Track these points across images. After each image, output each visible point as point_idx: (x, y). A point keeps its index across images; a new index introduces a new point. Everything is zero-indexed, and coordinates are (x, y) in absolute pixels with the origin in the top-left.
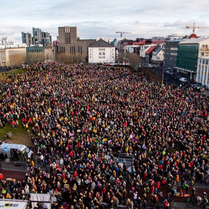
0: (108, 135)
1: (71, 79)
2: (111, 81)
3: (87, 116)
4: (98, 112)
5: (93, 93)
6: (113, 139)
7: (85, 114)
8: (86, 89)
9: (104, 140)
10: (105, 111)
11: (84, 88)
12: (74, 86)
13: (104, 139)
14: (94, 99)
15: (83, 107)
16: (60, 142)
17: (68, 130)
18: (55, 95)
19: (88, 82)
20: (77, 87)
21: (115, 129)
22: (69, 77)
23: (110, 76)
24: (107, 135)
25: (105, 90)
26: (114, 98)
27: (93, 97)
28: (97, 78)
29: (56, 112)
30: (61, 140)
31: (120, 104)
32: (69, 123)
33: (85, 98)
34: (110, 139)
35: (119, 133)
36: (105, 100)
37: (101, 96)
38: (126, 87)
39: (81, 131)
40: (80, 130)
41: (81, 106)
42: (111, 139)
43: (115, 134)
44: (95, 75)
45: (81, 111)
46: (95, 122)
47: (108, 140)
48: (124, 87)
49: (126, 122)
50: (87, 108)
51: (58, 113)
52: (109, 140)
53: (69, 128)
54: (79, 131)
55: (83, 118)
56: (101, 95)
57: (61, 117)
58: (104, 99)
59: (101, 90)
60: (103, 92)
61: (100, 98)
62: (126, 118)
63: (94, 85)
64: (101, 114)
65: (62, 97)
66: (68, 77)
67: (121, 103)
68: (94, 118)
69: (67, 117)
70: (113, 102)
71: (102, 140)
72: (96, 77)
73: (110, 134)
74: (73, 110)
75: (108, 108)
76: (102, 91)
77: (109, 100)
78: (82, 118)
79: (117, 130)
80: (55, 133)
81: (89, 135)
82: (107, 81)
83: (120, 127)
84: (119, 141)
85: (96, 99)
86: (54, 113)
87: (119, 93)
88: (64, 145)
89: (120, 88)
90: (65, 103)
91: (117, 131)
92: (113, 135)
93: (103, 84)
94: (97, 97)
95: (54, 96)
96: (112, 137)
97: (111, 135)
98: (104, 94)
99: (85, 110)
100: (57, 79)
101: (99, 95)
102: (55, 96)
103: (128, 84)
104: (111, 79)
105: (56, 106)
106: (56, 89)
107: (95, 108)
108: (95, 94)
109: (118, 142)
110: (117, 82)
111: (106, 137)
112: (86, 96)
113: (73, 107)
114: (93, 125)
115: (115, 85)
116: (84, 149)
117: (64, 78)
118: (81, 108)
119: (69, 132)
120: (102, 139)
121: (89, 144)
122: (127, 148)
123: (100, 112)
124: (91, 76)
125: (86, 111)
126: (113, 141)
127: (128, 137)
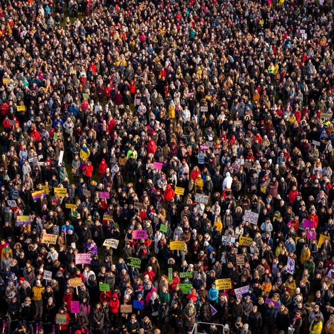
0: (235, 265)
1: (84, 22)
2: (250, 37)
3: (148, 184)
4: (196, 168)
5: (177, 87)
6: (255, 281)
7: (138, 176)
8: (143, 68)
9: (219, 285)
10: (223, 166)
11: (135, 66)
12: (92, 53)
13: (217, 282)
14: (178, 113)
15: (133, 143)
16: (35, 290)
17: (69, 239)
18: (15, 91)
19: (155, 40)
20: (106, 59)
21: (265, 241)
22: (74, 16)
23: (247, 13)
24: (230, 265)
25: (227, 74)
26: (262, 110)
27: (173, 105)
28: (191, 25)
29: (16, 164)
30: (39, 281)
31: (286, 136)
32: (73, 208)
33: (143, 108)
34: (245, 284)
35: (283, 260)
36: (222, 118)
37: (209, 102)
38: (317, 65)
39: (122, 245)
40: (117, 241)
41: (125, 140)
42: (251, 282)
43: (264, 261)
44: (182, 10)
45: (123, 162)
46: (180, 208)
47: (235, 287)
48: (306, 62)
49: (314, 212)
50: (149, 151)
51: (27, 169)
52: (240, 285)
53: (71, 232)
54: (110, 244)
55: (132, 190)
56: (209, 98)
57: (40, 186)
58: (219, 113)
59: (206, 77)
60: (214, 84)
61: (205, 109)
62: (312, 198)
63: (178, 53)
64: (209, 178)
65: (43, 101)
66: (67, 14)
67: (292, 131)
68: (179, 192)
69: (65, 184)
70: (258, 126)
71: (209, 287)
72: (189, 21)
73: (246, 260)
74: (91, 158)
75: (235, 151)
76: (211, 78)
77: (241, 118)
78: (127, 190)
79: (275, 246)
80: (10, 251)
81: (154, 260)
82: (234, 37)
83: (286, 231)
84: (281, 291)
85: (187, 113)
86: (10, 167)
87: (284, 90)
88: (51, 300)
89: (291, 68)
90: (54, 126)
91: (274, 249)
92: (254, 264)
93: (218, 52)
94: (191, 104)
95: (8, 93)
96: (252, 272)
97: (248, 265)
98: (221, 94)
99: (139, 157)
100: (23, 22)
101: (199, 96)
102: (13, 96)
103: (323, 51)
104: (253, 28)
105: (17, 136)
106: (17, 63)
107: (184, 151)
108: (182, 90)
109: (276, 298)
110: (278, 43)
111: (224, 273)
112: (144, 100)
113: (90, 141)
114: (174, 220)
115: (269, 54)
116: (134, 320)
117: (52, 20)
118: (124, 149)
119: (74, 245)
120: (210, 282)
121: (156, 300)
122: (316, 323)
123: (201, 167)
124: (166, 14)
125: (145, 160)
126: (257, 293)
127: (319, 276)
